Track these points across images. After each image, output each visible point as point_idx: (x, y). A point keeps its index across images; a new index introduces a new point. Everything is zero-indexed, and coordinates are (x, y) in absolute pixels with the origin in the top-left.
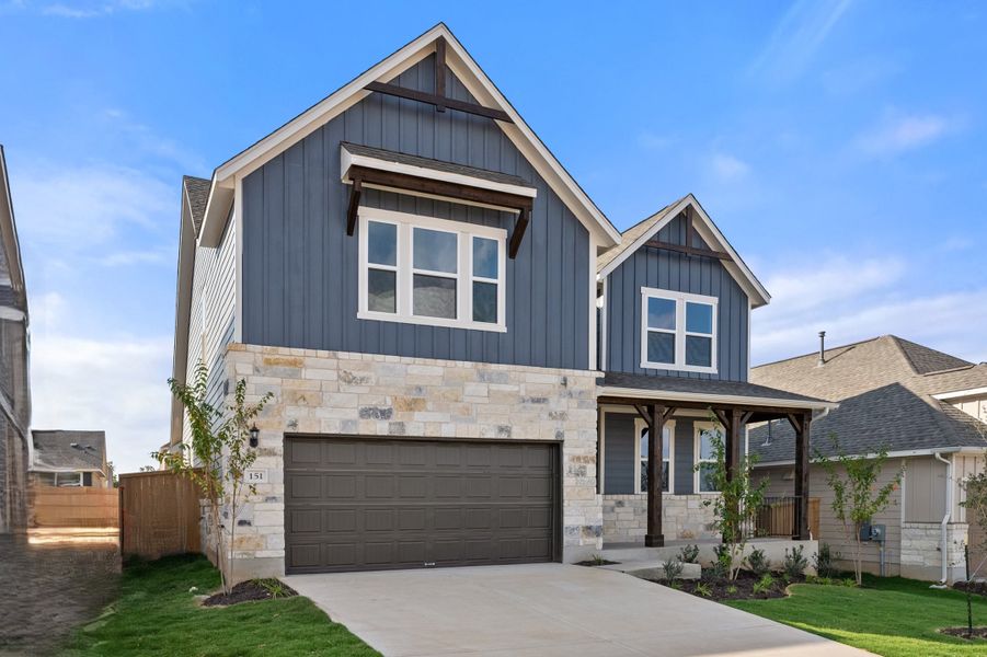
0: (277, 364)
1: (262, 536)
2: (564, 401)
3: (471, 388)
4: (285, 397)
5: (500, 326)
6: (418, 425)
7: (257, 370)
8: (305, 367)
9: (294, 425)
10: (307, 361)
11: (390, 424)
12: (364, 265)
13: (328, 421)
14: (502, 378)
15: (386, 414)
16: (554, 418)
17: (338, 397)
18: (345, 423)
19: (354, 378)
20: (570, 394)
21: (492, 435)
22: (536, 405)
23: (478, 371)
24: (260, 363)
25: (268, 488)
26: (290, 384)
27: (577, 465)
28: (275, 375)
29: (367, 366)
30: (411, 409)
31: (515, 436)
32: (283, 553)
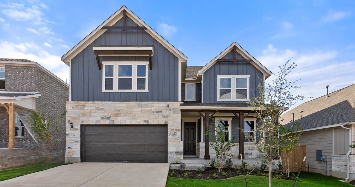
0: (79, 106)
1: (74, 151)
2: (168, 112)
3: (135, 109)
4: (80, 115)
5: (146, 90)
6: (118, 121)
7: (73, 108)
8: (86, 106)
9: (83, 122)
10: (87, 105)
11: (110, 121)
12: (104, 77)
13: (92, 121)
14: (146, 106)
15: (109, 118)
16: (164, 117)
17: (95, 114)
18: (97, 121)
19: (100, 108)
20: (170, 110)
21: (142, 123)
22: (157, 113)
23: (138, 104)
24: (74, 106)
25: (75, 139)
26: (82, 111)
27: (173, 132)
28: (78, 109)
29: (103, 105)
30: (116, 116)
31: (150, 123)
32: (80, 156)
